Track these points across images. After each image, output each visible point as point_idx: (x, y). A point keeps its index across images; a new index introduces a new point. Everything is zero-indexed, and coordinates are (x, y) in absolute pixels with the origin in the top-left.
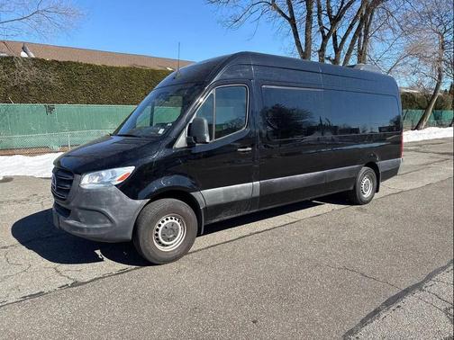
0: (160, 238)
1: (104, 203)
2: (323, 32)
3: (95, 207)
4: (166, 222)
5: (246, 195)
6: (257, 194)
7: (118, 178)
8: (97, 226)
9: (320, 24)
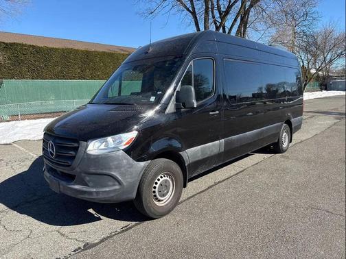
0: (157, 195)
1: (113, 167)
2: (216, 24)
3: (104, 172)
4: (161, 180)
5: (216, 151)
6: (222, 150)
7: (124, 143)
8: (107, 189)
9: (213, 17)
